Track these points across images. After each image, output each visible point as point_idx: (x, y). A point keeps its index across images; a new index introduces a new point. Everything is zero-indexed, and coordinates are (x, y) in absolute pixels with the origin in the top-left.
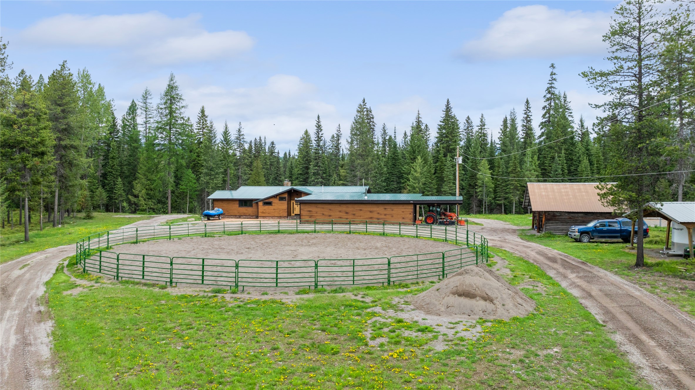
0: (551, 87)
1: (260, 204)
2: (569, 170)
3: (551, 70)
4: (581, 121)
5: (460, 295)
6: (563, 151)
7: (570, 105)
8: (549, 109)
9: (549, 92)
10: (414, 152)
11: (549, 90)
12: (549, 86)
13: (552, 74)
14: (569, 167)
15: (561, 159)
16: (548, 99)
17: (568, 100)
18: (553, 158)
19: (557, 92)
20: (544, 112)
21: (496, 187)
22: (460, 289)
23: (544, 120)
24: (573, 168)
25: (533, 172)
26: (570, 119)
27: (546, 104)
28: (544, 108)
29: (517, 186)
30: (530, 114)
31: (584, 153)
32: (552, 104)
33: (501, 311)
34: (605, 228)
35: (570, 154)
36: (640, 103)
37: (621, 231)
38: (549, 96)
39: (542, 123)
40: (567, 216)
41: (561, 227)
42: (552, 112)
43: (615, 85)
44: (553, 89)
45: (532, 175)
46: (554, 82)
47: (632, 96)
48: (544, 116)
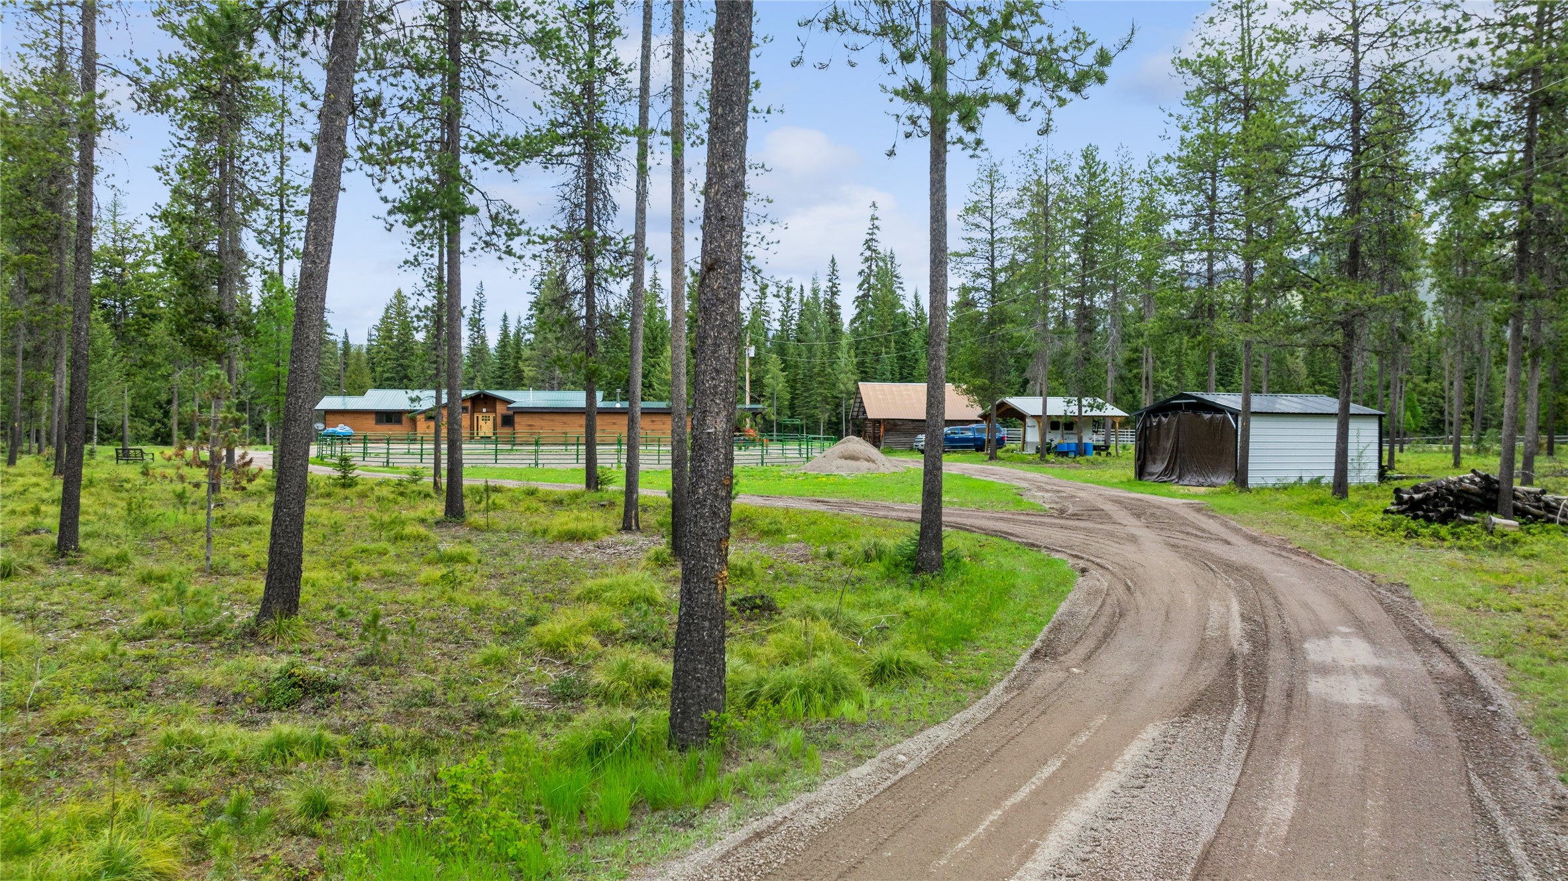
0: (872, 239)
1: (420, 418)
2: (901, 374)
3: (871, 211)
4: (916, 297)
5: (846, 459)
6: (893, 344)
7: (898, 271)
8: (869, 275)
9: (869, 248)
10: (655, 339)
11: (869, 244)
12: (869, 237)
13: (873, 218)
14: (901, 368)
15: (889, 357)
16: (867, 260)
17: (897, 262)
18: (877, 354)
19: (880, 248)
20: (861, 279)
21: (793, 398)
22: (846, 454)
23: (861, 293)
24: (905, 371)
25: (849, 375)
26: (899, 292)
27: (864, 267)
28: (860, 273)
29: (826, 397)
30: (837, 281)
31: (921, 348)
32: (874, 267)
33: (882, 469)
34: (957, 436)
35: (902, 349)
36: (993, 288)
37: (975, 440)
38: (868, 253)
39: (858, 297)
40: (911, 425)
41: (904, 439)
42: (872, 280)
43: (969, 268)
44: (875, 244)
45: (849, 379)
46: (875, 231)
47: (984, 280)
48: (860, 286)
